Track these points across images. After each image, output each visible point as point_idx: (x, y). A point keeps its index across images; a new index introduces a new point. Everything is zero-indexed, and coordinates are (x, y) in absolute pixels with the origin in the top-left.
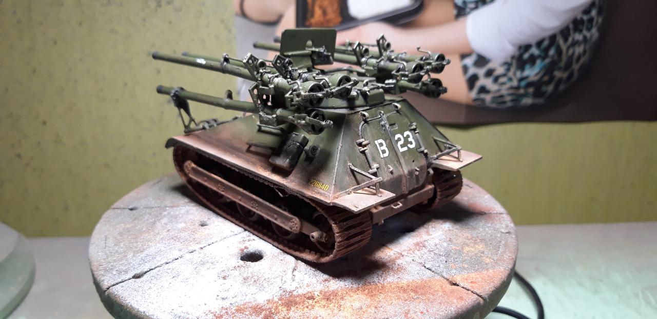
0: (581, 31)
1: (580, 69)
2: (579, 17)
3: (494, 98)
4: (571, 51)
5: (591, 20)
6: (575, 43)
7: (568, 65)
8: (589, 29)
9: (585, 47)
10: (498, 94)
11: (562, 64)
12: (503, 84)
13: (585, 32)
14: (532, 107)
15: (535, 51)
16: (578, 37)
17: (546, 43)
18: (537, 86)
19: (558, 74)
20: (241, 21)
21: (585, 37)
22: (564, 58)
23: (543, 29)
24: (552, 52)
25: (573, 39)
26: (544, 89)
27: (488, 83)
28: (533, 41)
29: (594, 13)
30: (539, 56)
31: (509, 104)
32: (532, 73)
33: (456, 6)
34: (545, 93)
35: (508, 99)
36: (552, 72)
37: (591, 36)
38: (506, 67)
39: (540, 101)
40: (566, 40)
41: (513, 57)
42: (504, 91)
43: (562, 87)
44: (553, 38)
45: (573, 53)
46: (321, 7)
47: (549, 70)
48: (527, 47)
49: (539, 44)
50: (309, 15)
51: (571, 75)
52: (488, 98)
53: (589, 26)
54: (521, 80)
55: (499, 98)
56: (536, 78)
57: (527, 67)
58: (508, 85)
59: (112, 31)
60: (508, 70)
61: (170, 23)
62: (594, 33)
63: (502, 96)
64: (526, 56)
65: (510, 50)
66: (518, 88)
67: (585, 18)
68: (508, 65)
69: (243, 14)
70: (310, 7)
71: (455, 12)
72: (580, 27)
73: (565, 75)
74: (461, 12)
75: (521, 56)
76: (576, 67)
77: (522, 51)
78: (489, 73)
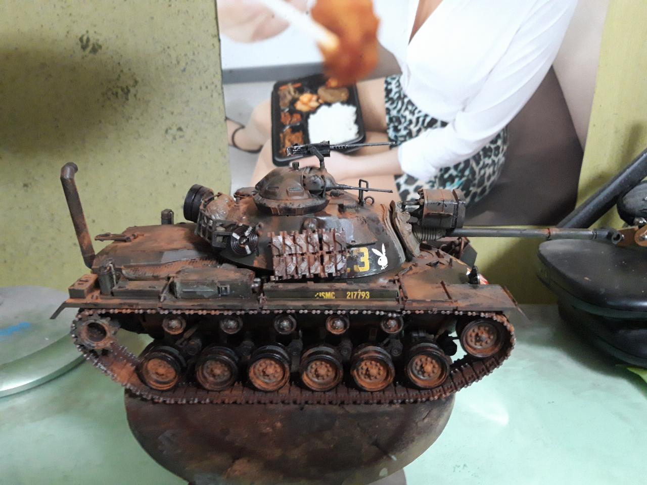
0: (490, 157)
1: (491, 185)
2: (487, 146)
4: (482, 172)
5: (498, 148)
6: (485, 166)
7: (481, 183)
8: (496, 155)
9: (494, 168)
11: (476, 182)
13: (493, 157)
15: (453, 172)
16: (488, 161)
17: (462, 166)
19: (473, 189)
20: (233, 150)
21: (493, 161)
22: (477, 177)
23: (459, 156)
24: (467, 173)
25: (484, 163)
28: (451, 165)
29: (499, 142)
30: (457, 176)
32: (452, 188)
33: (390, 140)
36: (469, 188)
37: (499, 160)
38: (431, 184)
40: (478, 163)
41: (436, 177)
44: (467, 162)
45: (484, 175)
46: (289, 140)
47: (465, 187)
48: (447, 169)
49: (456, 167)
50: (281, 146)
51: (484, 191)
53: (496, 152)
57: (448, 184)
59: (142, 157)
60: (433, 186)
61: (182, 151)
62: (501, 159)
64: (446, 176)
65: (433, 172)
67: (493, 146)
68: (432, 183)
69: (235, 145)
70: (282, 141)
71: (389, 144)
72: (489, 154)
73: (479, 190)
75: (442, 176)
76: (487, 184)
77: (443, 172)
78: (417, 189)
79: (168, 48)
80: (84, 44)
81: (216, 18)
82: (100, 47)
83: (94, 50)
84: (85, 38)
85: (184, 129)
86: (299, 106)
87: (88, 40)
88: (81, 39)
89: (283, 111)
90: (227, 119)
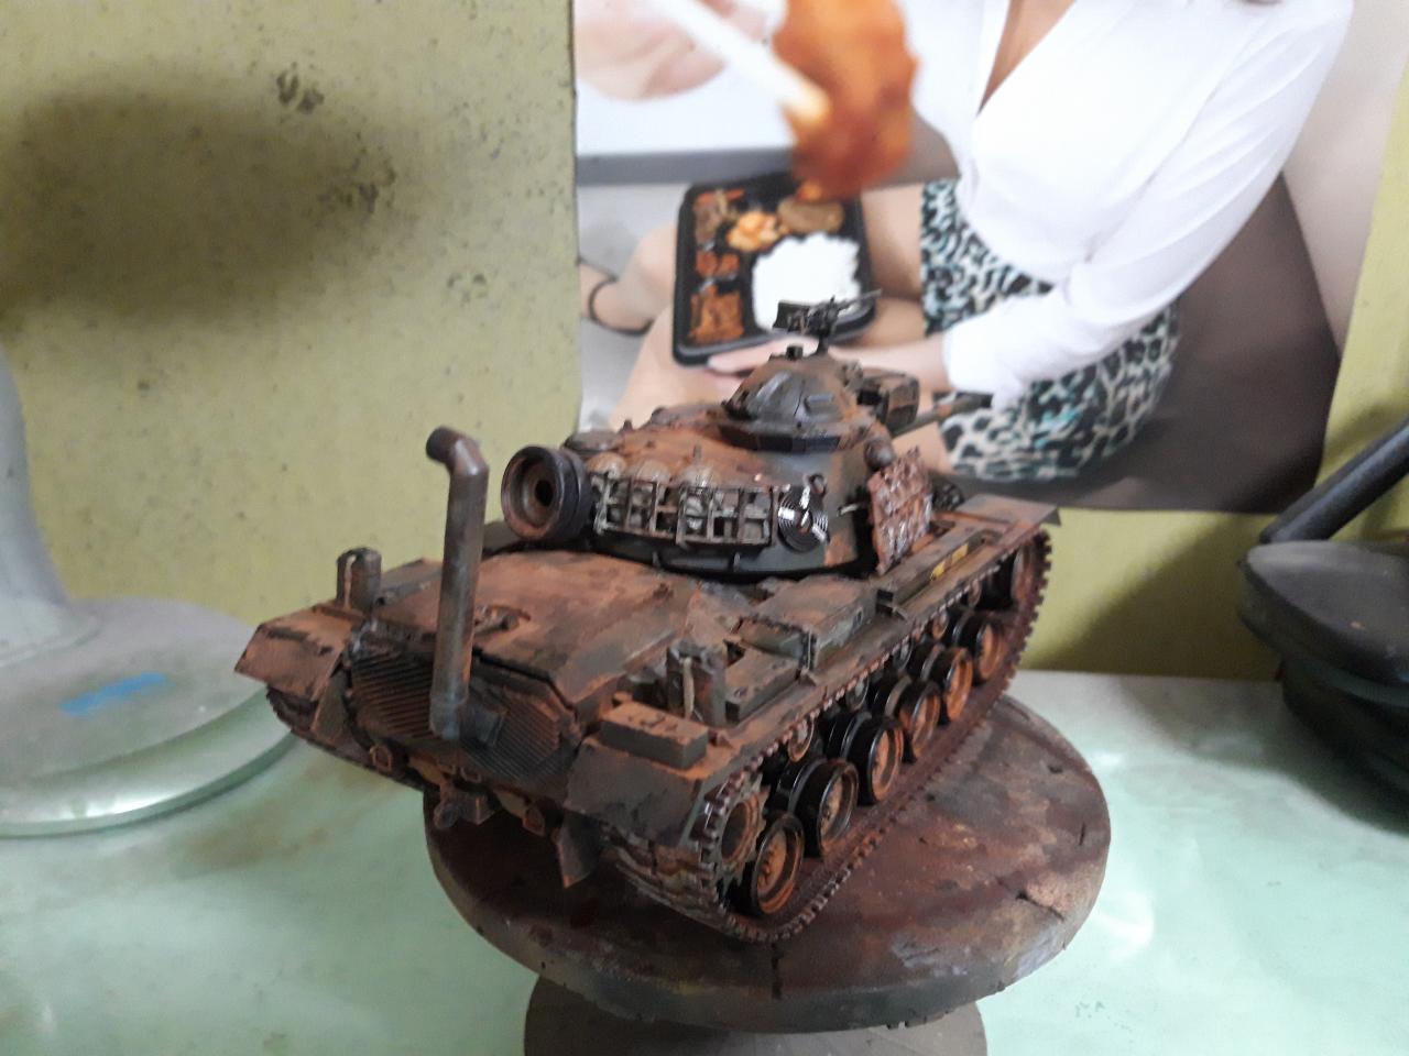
0: (1139, 361)
1: (1139, 423)
2: (1135, 339)
3: (990, 466)
4: (1122, 394)
5: (1157, 344)
6: (1127, 381)
7: (1119, 415)
8: (1154, 358)
9: (1147, 388)
10: (996, 460)
11: (1108, 413)
12: (1004, 443)
13: (1146, 362)
14: (1056, 481)
15: (1059, 391)
16: (1135, 370)
17: (1078, 379)
18: (1064, 450)
19: (1099, 430)
20: (590, 327)
21: (1147, 375)
22: (1111, 404)
23: (1074, 356)
24: (1089, 393)
25: (1126, 374)
26: (1075, 453)
27: (980, 440)
28: (1057, 375)
29: (1162, 331)
30: (1066, 400)
31: (1016, 476)
32: (1056, 426)
33: (926, 316)
34: (1079, 458)
35: (1015, 467)
36: (1091, 425)
37: (1158, 370)
38: (1009, 415)
39: (1070, 472)
40: (1113, 374)
41: (1021, 400)
42: (1008, 453)
43: (1108, 452)
44: (1090, 372)
45: (1126, 399)
46: (712, 311)
47: (1085, 423)
48: (1046, 385)
49: (1067, 380)
50: (693, 321)
51: (1123, 432)
52: (980, 465)
53: (1154, 354)
54: (1036, 437)
55: (999, 466)
56: (1063, 435)
57: (1047, 416)
58: (1014, 445)
59: (396, 334)
60: (1014, 419)
61: (483, 325)
62: (1163, 366)
63: (1003, 463)
64: (1044, 399)
65: (1017, 388)
66: (1031, 450)
67: (1147, 339)
68: (1014, 414)
69: (593, 317)
70: (695, 310)
71: (925, 325)
72: (1138, 354)
73: (1113, 432)
74: (935, 325)
75: (1034, 399)
76: (1131, 419)
77: (1037, 389)
78: (981, 425)
79: (466, 105)
80: (287, 90)
81: (571, 46)
82: (321, 98)
83: (307, 105)
84: (288, 79)
85: (489, 280)
86: (737, 239)
87: (295, 82)
88: (280, 81)
89: (701, 247)
90: (580, 261)
